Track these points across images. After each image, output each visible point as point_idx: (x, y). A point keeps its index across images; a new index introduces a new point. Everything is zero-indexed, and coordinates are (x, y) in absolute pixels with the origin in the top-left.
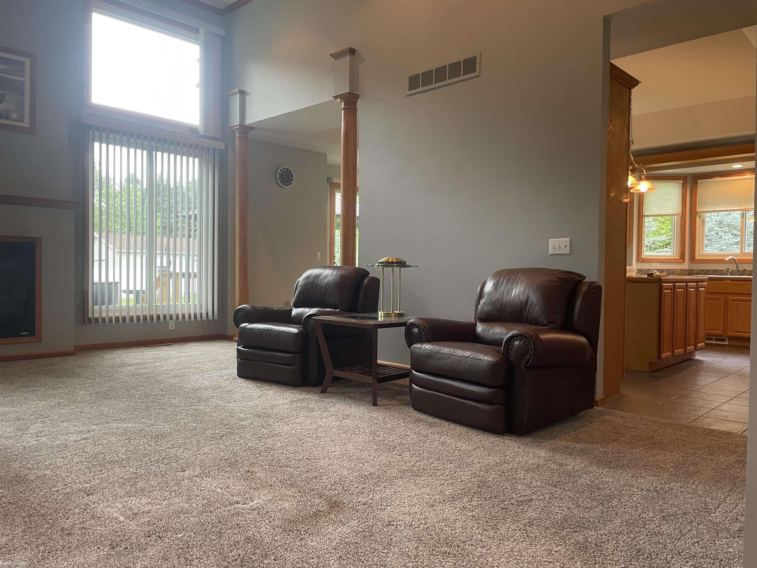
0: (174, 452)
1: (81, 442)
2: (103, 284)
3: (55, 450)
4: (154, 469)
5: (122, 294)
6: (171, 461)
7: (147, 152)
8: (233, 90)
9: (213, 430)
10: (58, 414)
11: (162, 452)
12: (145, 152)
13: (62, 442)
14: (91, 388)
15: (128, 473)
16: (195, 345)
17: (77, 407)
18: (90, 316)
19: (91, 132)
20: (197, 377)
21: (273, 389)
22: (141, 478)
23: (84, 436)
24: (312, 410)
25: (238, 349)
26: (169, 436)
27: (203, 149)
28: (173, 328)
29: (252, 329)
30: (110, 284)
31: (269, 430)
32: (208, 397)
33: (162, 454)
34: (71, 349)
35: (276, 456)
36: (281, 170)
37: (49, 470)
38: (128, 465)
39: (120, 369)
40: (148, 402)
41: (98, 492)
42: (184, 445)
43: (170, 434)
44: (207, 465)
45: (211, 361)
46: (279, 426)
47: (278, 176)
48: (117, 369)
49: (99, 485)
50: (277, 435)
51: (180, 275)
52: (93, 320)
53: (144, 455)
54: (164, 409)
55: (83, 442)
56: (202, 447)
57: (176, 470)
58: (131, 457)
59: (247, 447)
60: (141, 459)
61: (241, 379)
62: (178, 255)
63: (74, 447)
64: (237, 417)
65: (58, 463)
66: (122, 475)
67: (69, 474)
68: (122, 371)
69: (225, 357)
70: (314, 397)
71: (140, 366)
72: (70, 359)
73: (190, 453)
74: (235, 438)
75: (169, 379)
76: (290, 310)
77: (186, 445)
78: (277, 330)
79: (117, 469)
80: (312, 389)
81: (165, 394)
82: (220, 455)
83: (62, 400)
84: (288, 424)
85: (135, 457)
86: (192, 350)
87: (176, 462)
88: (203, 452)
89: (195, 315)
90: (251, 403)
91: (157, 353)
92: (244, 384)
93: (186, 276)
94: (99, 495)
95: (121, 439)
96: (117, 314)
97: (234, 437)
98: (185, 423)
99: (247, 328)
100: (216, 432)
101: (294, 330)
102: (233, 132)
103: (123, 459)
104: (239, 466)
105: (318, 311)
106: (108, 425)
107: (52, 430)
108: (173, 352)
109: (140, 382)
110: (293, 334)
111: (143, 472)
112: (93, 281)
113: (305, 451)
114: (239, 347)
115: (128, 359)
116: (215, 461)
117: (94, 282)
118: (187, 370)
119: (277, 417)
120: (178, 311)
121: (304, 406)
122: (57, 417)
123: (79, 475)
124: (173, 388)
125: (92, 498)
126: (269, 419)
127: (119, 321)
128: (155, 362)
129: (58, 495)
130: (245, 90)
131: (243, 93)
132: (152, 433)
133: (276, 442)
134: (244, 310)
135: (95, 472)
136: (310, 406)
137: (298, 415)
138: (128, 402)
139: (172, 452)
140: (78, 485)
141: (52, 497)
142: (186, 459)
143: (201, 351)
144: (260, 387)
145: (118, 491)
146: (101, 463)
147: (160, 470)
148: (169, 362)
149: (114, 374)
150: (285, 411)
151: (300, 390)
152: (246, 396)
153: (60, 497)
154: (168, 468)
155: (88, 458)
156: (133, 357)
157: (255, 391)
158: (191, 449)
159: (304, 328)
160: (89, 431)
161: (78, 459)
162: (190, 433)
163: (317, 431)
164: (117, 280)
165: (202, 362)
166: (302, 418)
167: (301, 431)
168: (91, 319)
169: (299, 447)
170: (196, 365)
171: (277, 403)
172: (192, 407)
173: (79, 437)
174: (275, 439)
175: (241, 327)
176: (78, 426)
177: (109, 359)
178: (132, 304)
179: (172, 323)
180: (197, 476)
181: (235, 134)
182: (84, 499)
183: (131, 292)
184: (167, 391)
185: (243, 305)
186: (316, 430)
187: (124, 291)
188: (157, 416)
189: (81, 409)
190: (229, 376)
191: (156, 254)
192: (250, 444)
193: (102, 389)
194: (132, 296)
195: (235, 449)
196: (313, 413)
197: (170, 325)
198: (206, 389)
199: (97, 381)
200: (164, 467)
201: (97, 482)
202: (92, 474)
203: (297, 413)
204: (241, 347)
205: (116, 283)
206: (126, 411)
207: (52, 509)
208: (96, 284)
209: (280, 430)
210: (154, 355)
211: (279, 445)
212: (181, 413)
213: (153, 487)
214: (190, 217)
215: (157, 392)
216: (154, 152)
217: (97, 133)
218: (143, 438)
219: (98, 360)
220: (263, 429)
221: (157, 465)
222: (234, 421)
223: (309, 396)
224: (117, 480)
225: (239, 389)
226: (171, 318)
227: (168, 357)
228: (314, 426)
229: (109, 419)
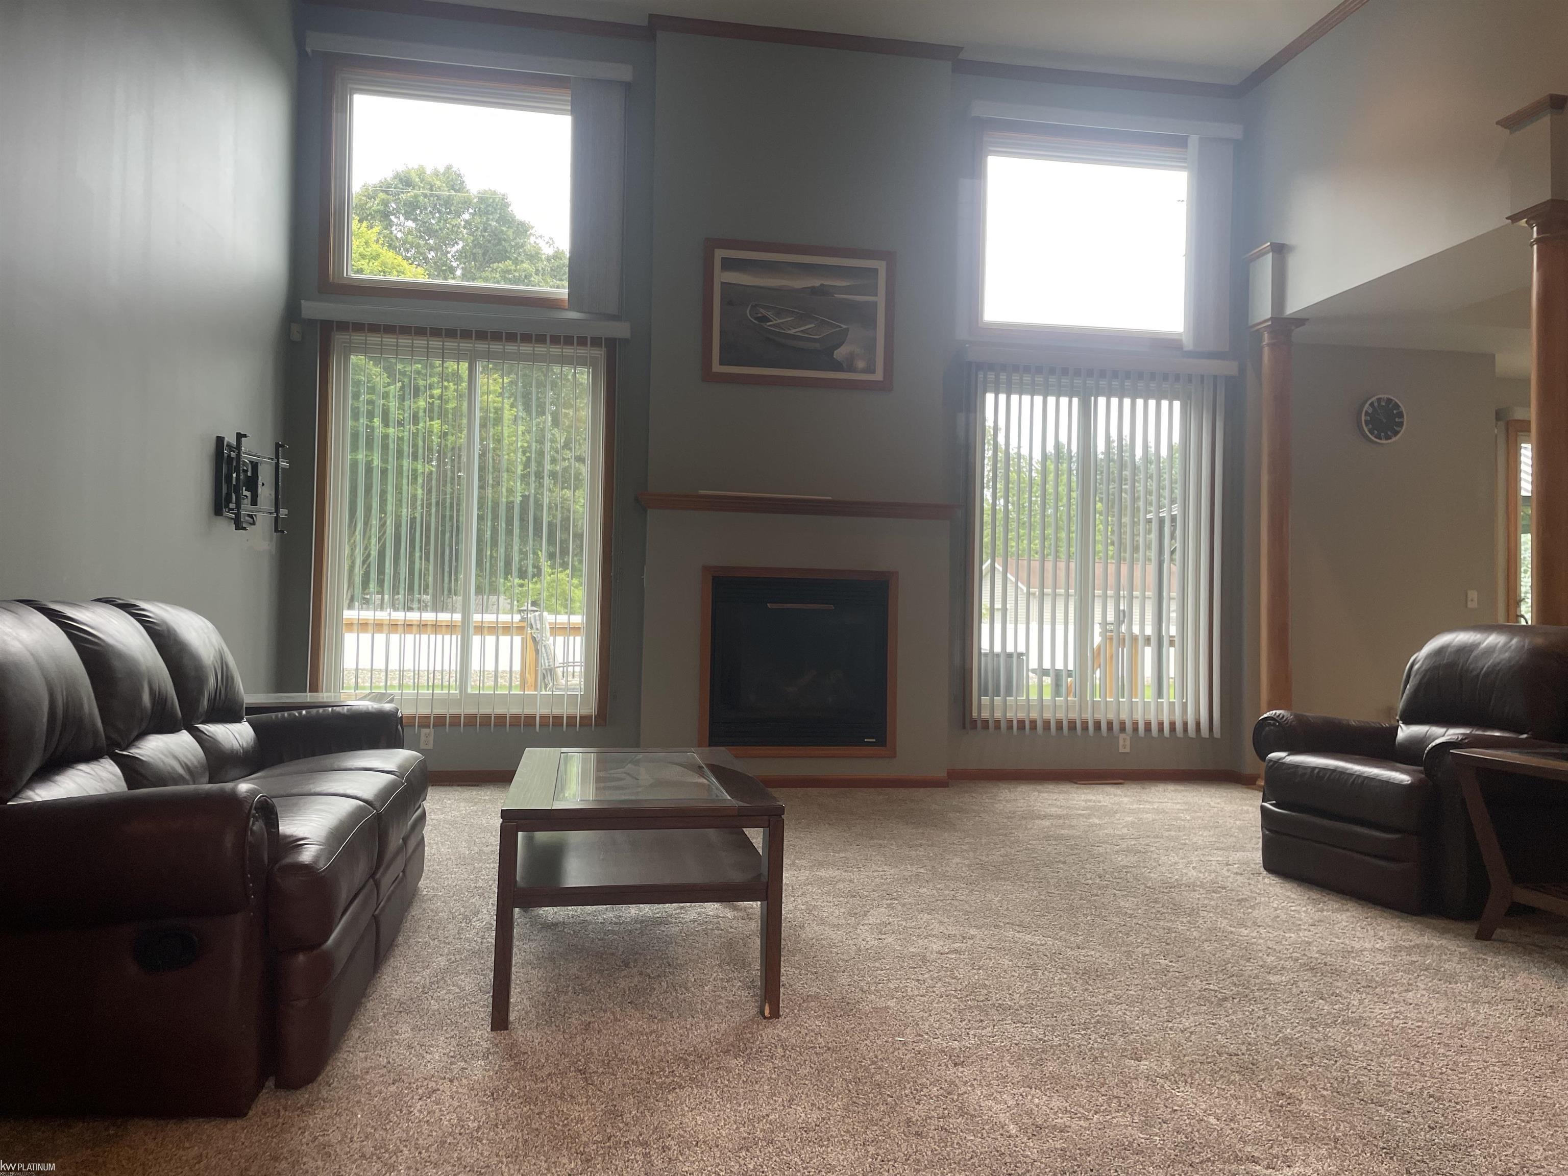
0: (1120, 1013)
1: (949, 956)
2: (998, 655)
3: (906, 964)
4: (1078, 1040)
5: (1031, 674)
6: (1114, 1031)
7: (1079, 400)
8: (1258, 247)
9: (1205, 982)
10: (915, 896)
11: (1096, 1008)
12: (1075, 401)
13: (919, 950)
14: (971, 854)
15: (1029, 1036)
16: (1173, 789)
17: (947, 887)
18: (975, 714)
19: (981, 375)
20: (1174, 858)
21: (1348, 910)
22: (1053, 1054)
23: (956, 945)
24: (1451, 978)
25: (1263, 809)
26: (1111, 977)
27: (1190, 381)
28: (1128, 750)
29: (1296, 767)
30: (1010, 656)
31: (1336, 1007)
32: (1194, 905)
33: (1096, 1011)
34: (942, 774)
35: (1351, 1071)
36: (1372, 404)
37: (895, 1000)
38: (1029, 1019)
39: (1024, 822)
40: (1072, 897)
41: (972, 1062)
42: (1141, 1003)
43: (1113, 972)
44: (1187, 1058)
45: (1205, 828)
46: (1361, 1002)
47: (1363, 418)
48: (1019, 823)
49: (976, 1048)
50: (1355, 1022)
51: (1141, 642)
52: (979, 725)
53: (1062, 1007)
54: (1104, 918)
55: (953, 956)
56: (1178, 1014)
57: (1123, 1052)
58: (1036, 1006)
59: (1281, 1035)
60: (1055, 1015)
61: (1272, 877)
62: (1137, 597)
63: (937, 965)
64: (1261, 963)
65: (909, 990)
66: (1017, 1038)
67: (926, 1015)
68: (1029, 827)
69: (1238, 822)
70: (1458, 946)
71: (1061, 821)
72: (939, 795)
73: (1153, 1022)
74: (1253, 1010)
75: (1117, 856)
76: (1394, 727)
77: (1144, 1002)
78: (1357, 773)
79: (1008, 1024)
80: (1453, 925)
81: (1107, 886)
82: (1216, 1040)
83: (922, 870)
84: (1385, 1001)
85: (1043, 1008)
86: (1166, 800)
87: (1122, 1036)
88: (1181, 1026)
89: (1173, 725)
90: (1293, 935)
91: (1094, 798)
92: (1278, 890)
93: (1154, 641)
94: (975, 1069)
95: (1019, 964)
96: (1021, 715)
97: (1251, 1007)
98: (1144, 955)
99: (1283, 763)
100: (1211, 987)
101: (1402, 777)
102: (1258, 335)
103: (1022, 1007)
104: (1262, 1077)
105: (1466, 736)
106: (998, 930)
107: (904, 924)
108: (1126, 800)
109: (1059, 854)
110: (1398, 786)
111: (1056, 1041)
112: (980, 648)
113: (1428, 1075)
114: (1266, 804)
115: (1039, 804)
116: (1206, 1052)
117: (982, 651)
118: (1153, 840)
119: (1357, 980)
120: (1137, 715)
121: (1430, 964)
122: (913, 901)
123: (943, 1020)
124: (1123, 875)
125: (962, 1072)
126: (1337, 981)
127: (1025, 728)
128: (1088, 817)
129: (906, 1052)
130: (1288, 243)
131: (1280, 250)
132: (1078, 962)
133: (1352, 1039)
134: (1278, 722)
135: (969, 1021)
136: (1447, 966)
137: (1411, 985)
138: (1035, 892)
139: (1117, 1011)
140: (939, 1040)
141: (896, 1053)
142: (1144, 1033)
143: (1184, 803)
144: (1315, 902)
145: (1009, 1070)
146: (981, 1006)
147: (1090, 1045)
148: (1118, 820)
149: (1013, 831)
150: (1377, 969)
151: (1419, 923)
152: (1284, 917)
153: (909, 1056)
154: (1106, 1044)
155: (960, 991)
156: (1050, 802)
157: (1304, 909)
158: (1155, 1015)
159: (1427, 772)
160: (964, 938)
161: (943, 989)
162: (1154, 979)
163: (1461, 1032)
164: (1021, 648)
165: (1184, 827)
166: (1424, 992)
167: (1420, 1024)
168: (976, 721)
169: (1413, 1063)
170: (1173, 833)
171: (1357, 946)
172: (1161, 923)
173: (948, 946)
174: (1352, 1030)
175: (1270, 760)
176: (946, 925)
177: (1007, 801)
178: (1047, 696)
179: (1124, 740)
180: (1165, 1077)
181: (1261, 339)
182: (949, 1070)
183: (1045, 673)
184: (1111, 879)
185: (1274, 712)
186: (1459, 1029)
187: (1034, 671)
188: (1089, 930)
189: (953, 892)
190: (1245, 867)
191: (1094, 596)
192: (1288, 1030)
193: (990, 857)
194: (1047, 680)
195: (1253, 1036)
196: (1453, 986)
197: (1121, 742)
198: (1192, 887)
199: (984, 841)
200: (1099, 1040)
201: (973, 1042)
202: (964, 1023)
203: (1410, 979)
204: (1271, 804)
205: (1020, 655)
206: (1031, 908)
207: (893, 1077)
208: (986, 654)
209: (1364, 1012)
210: (1090, 801)
211: (1360, 1047)
212: (1138, 933)
213: (1074, 1077)
214: (1161, 521)
215: (1091, 879)
216: (1093, 398)
217: (991, 376)
218: (1059, 971)
219: (987, 800)
220: (1321, 1001)
221: (1086, 1034)
222: (1252, 970)
223: (1444, 942)
224: (1008, 1048)
225: (1267, 899)
226: (1123, 728)
227: (1115, 807)
228: (1455, 1019)
229: (1000, 919)
